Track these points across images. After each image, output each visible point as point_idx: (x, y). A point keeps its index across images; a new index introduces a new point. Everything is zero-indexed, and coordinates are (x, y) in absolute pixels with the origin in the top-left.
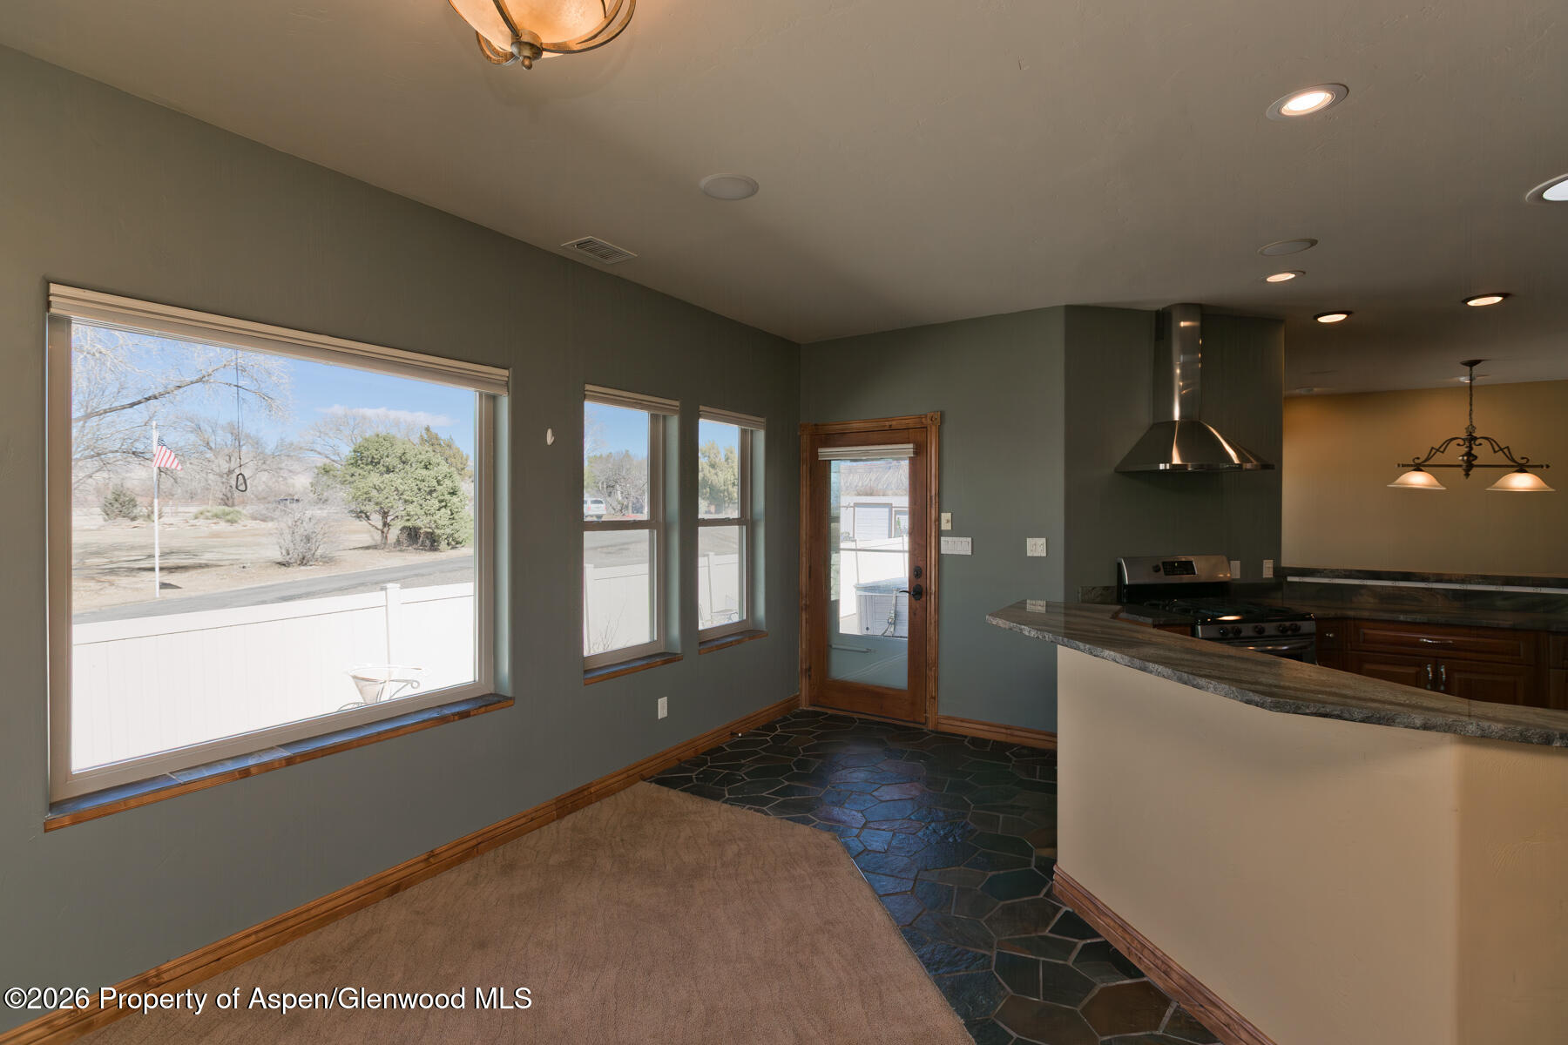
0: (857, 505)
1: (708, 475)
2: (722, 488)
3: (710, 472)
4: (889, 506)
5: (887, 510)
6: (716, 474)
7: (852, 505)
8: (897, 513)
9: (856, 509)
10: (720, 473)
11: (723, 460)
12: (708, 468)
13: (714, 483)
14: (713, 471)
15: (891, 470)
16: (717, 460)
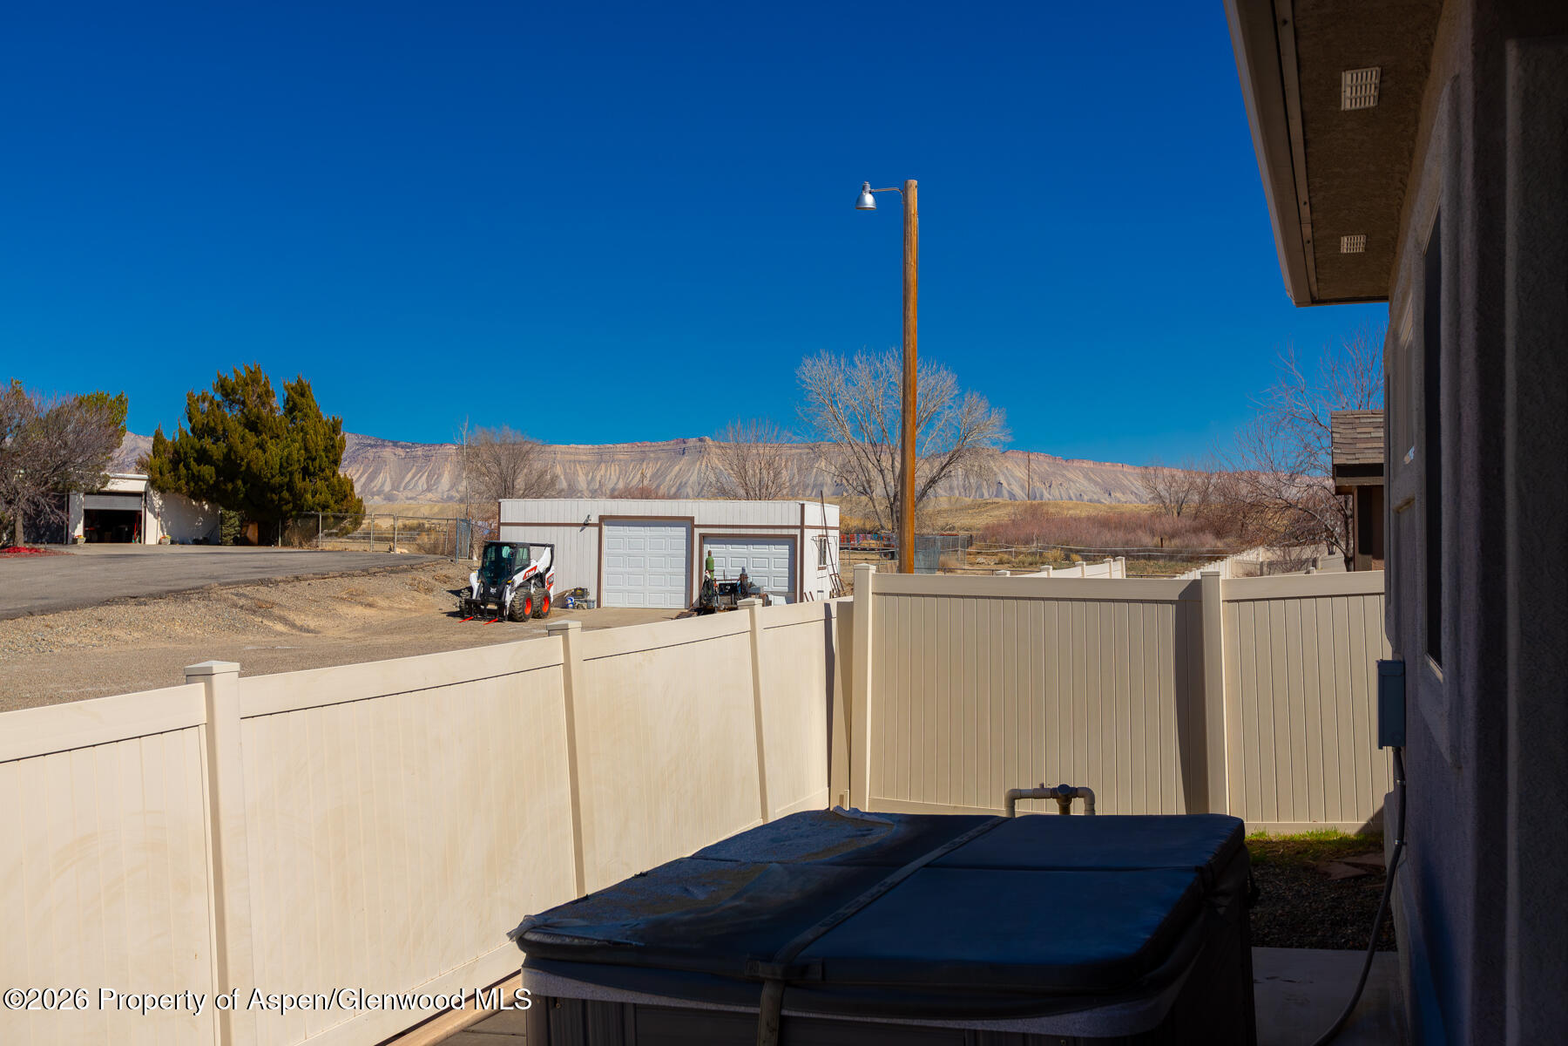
0: (605, 520)
1: (240, 448)
2: (277, 479)
3: (243, 440)
4: (688, 523)
5: (681, 532)
6: (261, 446)
7: (594, 520)
8: (703, 538)
9: (605, 528)
10: (270, 445)
11: (280, 413)
12: (240, 429)
13: (254, 468)
14: (252, 438)
15: (686, 458)
16: (264, 412)
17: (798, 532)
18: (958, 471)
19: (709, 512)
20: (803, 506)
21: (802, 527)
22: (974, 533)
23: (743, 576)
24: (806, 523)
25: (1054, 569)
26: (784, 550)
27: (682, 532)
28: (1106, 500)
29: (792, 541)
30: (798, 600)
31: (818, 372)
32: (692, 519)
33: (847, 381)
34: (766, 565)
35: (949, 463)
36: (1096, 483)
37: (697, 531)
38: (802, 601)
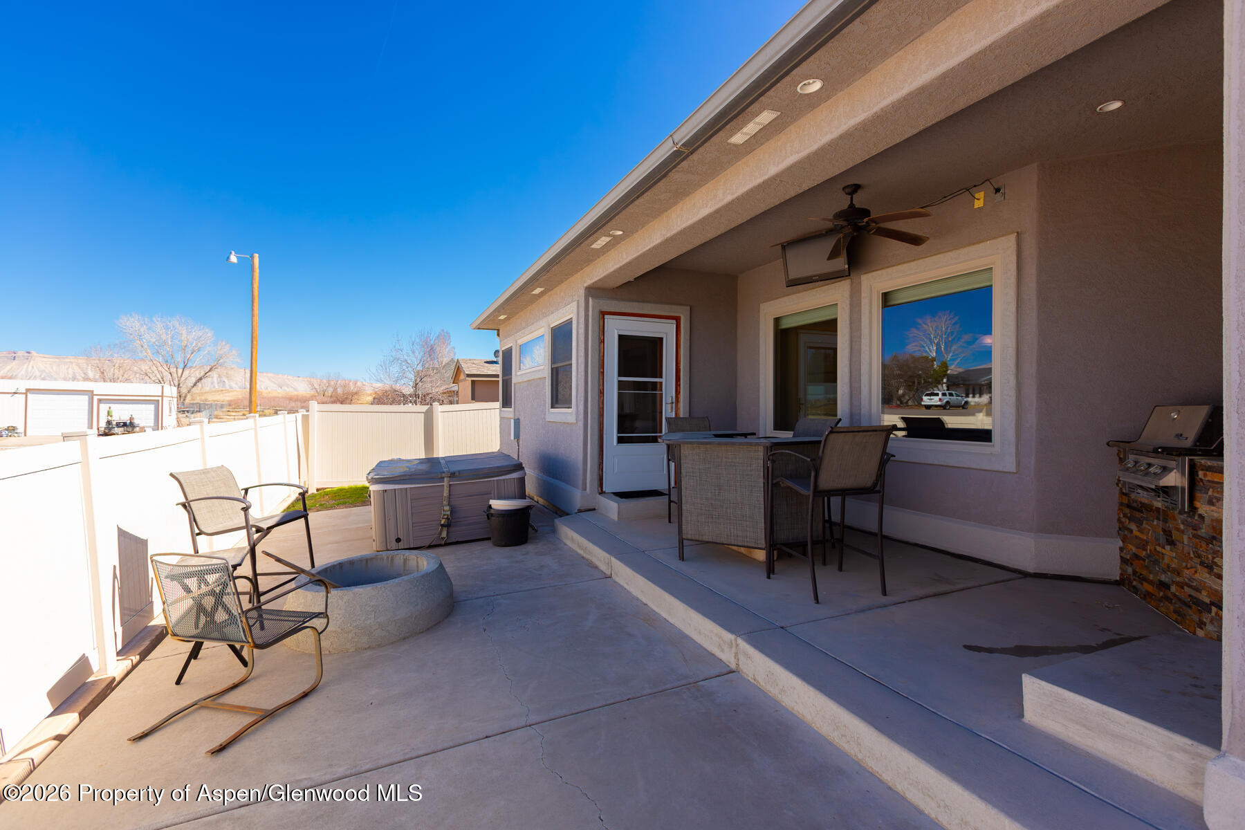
0: (29, 391)
4: (91, 394)
7: (22, 391)
9: (30, 395)
17: (160, 398)
18: (214, 374)
19: (101, 388)
20: (163, 386)
21: (162, 396)
22: (224, 403)
23: (131, 419)
24: (164, 394)
25: (260, 416)
26: (152, 407)
27: (86, 398)
28: (279, 390)
29: (157, 404)
30: (160, 428)
31: (132, 323)
32: (92, 391)
33: (149, 329)
34: (143, 415)
35: (210, 371)
36: (275, 383)
37: (96, 398)
38: (162, 429)
